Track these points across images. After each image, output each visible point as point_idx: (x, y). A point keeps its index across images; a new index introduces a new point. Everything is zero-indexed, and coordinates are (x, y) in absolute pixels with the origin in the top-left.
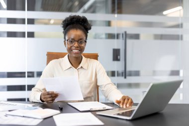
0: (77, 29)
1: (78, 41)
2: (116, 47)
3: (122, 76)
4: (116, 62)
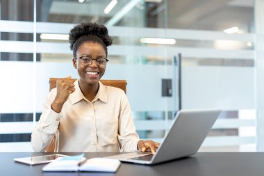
0: (94, 42)
1: (96, 60)
2: (166, 77)
4: (166, 99)
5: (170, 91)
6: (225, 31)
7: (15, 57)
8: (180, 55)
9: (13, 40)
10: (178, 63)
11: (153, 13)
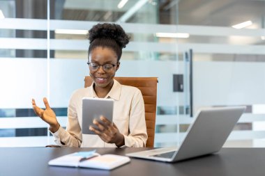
1: (103, 66)
2: (177, 72)
3: (187, 113)
4: (177, 94)
5: (181, 86)
6: (234, 27)
7: (30, 54)
8: (191, 51)
9: (28, 37)
10: (189, 59)
11: (167, 8)
